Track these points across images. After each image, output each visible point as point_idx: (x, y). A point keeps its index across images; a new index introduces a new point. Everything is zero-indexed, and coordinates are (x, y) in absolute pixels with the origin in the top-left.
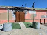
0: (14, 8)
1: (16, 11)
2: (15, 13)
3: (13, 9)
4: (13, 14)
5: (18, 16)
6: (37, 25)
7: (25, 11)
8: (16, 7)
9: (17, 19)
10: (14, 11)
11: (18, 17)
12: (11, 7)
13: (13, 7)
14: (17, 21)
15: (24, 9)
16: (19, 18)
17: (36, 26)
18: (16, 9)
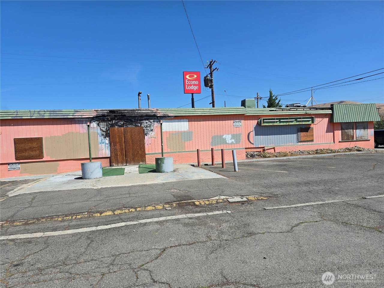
0: (103, 116)
1: (112, 125)
2: (107, 134)
3: (100, 118)
4: (100, 138)
5: (120, 142)
6: (163, 163)
7: (145, 123)
8: (112, 112)
9: (117, 155)
10: (103, 126)
11: (118, 147)
12: (94, 114)
13: (101, 113)
14: (117, 163)
15: (142, 116)
16: (122, 149)
17: (162, 167)
18: (112, 120)
